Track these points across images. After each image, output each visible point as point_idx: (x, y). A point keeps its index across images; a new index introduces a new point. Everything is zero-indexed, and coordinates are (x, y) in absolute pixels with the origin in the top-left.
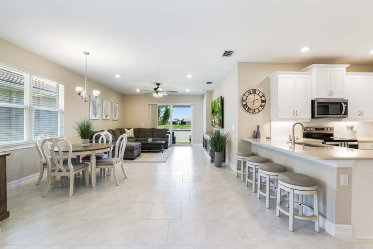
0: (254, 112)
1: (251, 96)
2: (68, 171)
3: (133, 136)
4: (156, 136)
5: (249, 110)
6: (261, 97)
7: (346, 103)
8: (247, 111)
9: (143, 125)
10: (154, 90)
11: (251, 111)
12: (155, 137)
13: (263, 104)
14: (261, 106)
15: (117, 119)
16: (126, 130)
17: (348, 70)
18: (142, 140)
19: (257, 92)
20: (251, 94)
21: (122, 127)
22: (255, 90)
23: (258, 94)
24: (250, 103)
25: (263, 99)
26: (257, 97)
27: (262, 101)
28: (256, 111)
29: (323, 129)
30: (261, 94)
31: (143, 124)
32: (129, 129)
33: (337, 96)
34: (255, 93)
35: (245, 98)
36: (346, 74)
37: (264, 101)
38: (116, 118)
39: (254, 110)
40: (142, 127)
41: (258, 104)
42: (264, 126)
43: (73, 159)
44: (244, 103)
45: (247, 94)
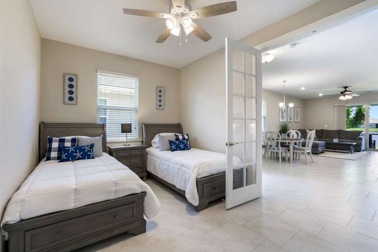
2: (278, 149)
4: (343, 137)
9: (326, 127)
10: (340, 93)
12: (342, 139)
15: (299, 121)
16: (307, 131)
18: (327, 141)
21: (304, 128)
32: (311, 130)
40: (325, 129)
43: (281, 143)
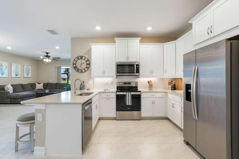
0: (82, 72)
1: (80, 61)
3: (42, 88)
5: (78, 70)
6: (86, 61)
7: (138, 65)
8: (77, 71)
11: (80, 71)
13: (88, 66)
14: (86, 67)
15: (31, 77)
16: (37, 84)
17: (140, 42)
19: (84, 58)
20: (79, 59)
21: (34, 82)
22: (82, 57)
23: (84, 59)
24: (78, 65)
25: (88, 62)
26: (84, 61)
27: (87, 64)
28: (83, 71)
29: (129, 83)
30: (86, 60)
31: (51, 80)
32: (39, 84)
33: (132, 60)
34: (82, 58)
35: (75, 62)
36: (140, 44)
37: (89, 64)
38: (29, 76)
39: (82, 70)
40: (50, 82)
41: (84, 66)
42: (89, 81)
44: (74, 66)
45: (76, 60)
